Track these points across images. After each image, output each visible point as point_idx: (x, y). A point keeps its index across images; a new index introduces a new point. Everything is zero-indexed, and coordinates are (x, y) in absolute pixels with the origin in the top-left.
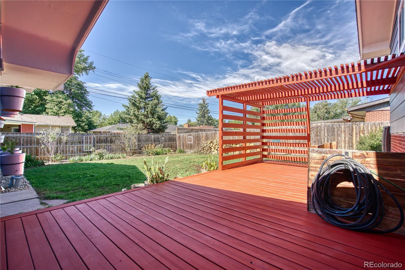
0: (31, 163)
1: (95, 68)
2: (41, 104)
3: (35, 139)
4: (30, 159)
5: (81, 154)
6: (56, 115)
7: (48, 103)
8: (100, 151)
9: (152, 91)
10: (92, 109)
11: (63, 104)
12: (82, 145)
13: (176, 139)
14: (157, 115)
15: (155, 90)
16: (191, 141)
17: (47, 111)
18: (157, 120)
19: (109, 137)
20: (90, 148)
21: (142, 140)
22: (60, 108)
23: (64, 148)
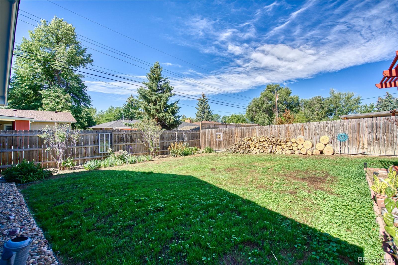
0: (33, 174)
1: (92, 61)
2: (36, 100)
3: (36, 139)
4: (31, 169)
5: (96, 157)
6: (53, 111)
7: (44, 98)
8: (120, 152)
9: (163, 82)
10: (91, 105)
11: (61, 98)
12: (97, 146)
13: (199, 136)
14: (172, 109)
15: (166, 81)
16: (220, 138)
17: (44, 106)
18: (171, 114)
19: (129, 135)
20: (107, 150)
21: (165, 138)
22: (58, 103)
23: (75, 150)
